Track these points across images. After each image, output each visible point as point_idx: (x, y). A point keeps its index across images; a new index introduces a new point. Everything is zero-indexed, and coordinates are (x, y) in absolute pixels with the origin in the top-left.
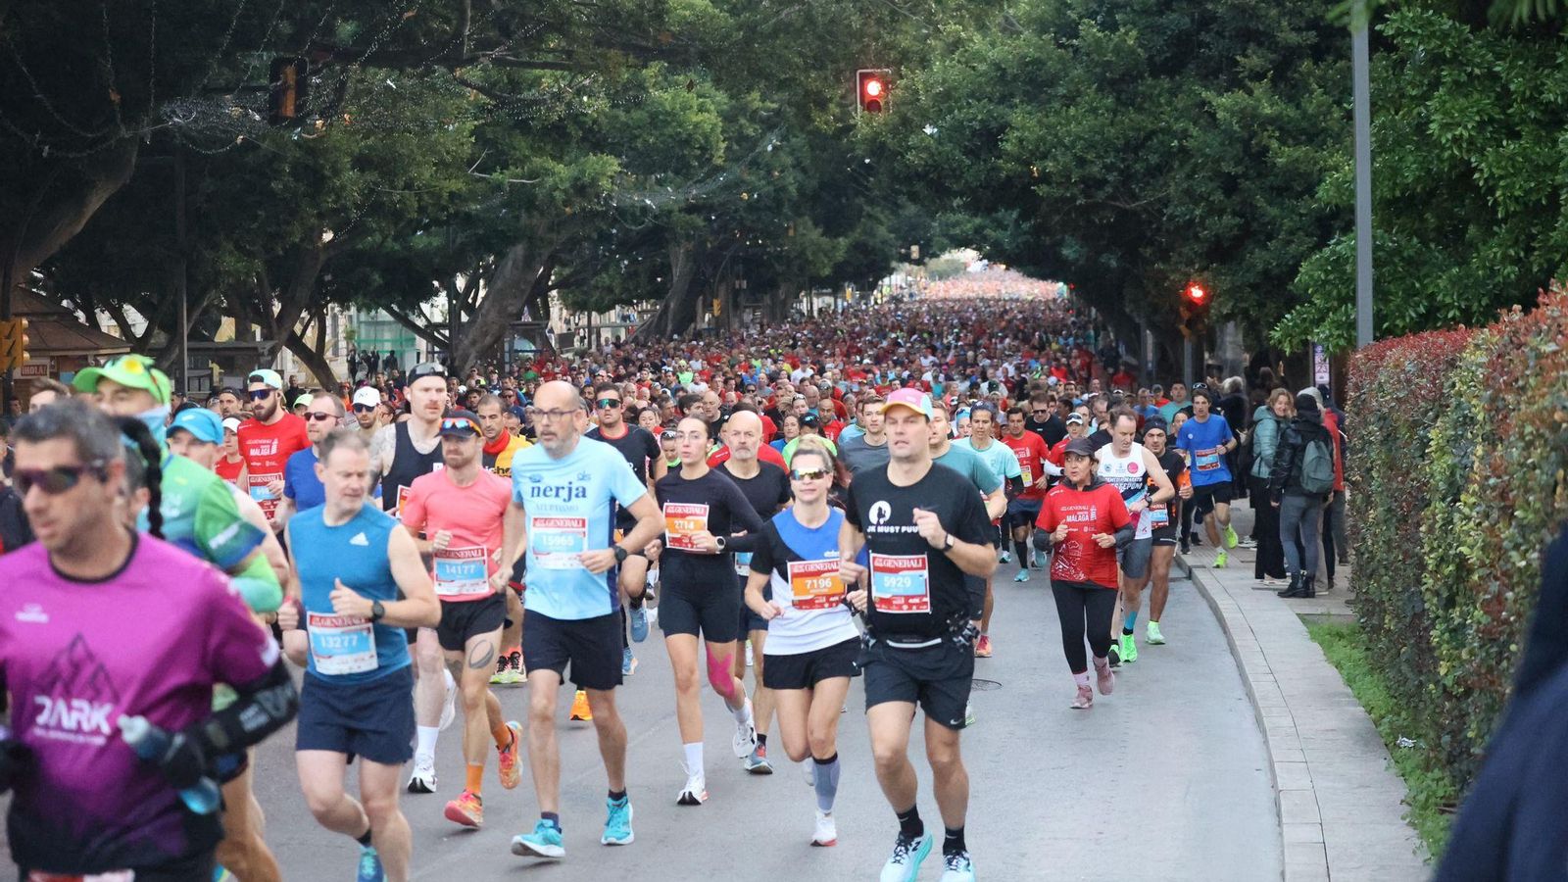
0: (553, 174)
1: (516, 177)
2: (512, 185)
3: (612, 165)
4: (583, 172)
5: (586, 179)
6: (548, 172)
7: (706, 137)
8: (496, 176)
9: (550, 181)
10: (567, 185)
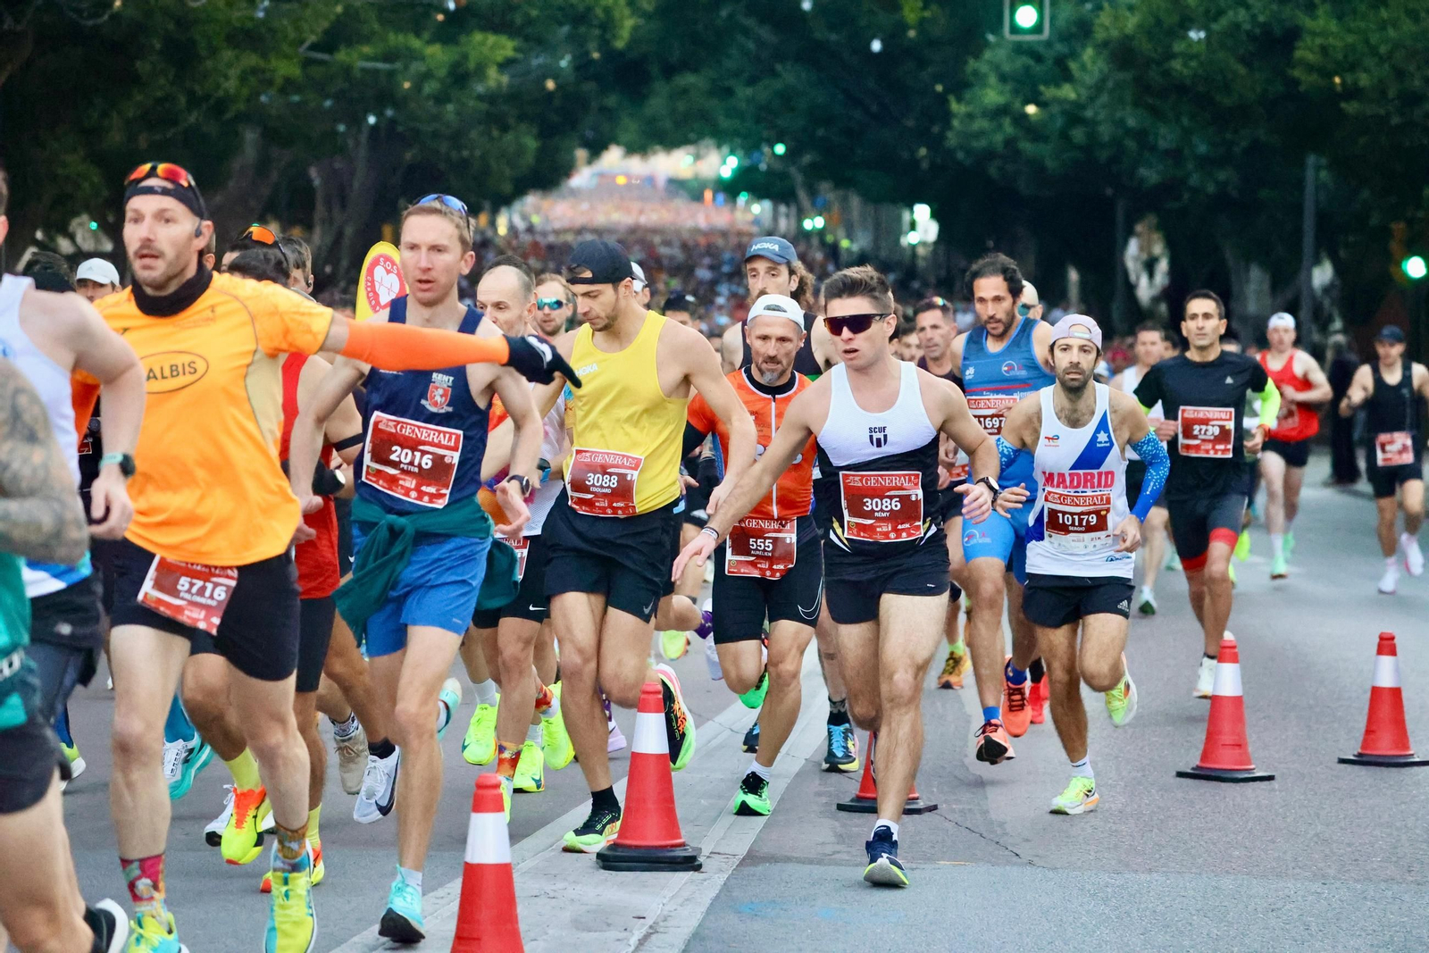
0: (423, 59)
1: (368, 58)
2: (363, 70)
3: (503, 47)
4: (465, 57)
5: (471, 65)
6: (413, 55)
7: (607, 10)
8: (342, 56)
9: (417, 67)
10: (442, 72)
